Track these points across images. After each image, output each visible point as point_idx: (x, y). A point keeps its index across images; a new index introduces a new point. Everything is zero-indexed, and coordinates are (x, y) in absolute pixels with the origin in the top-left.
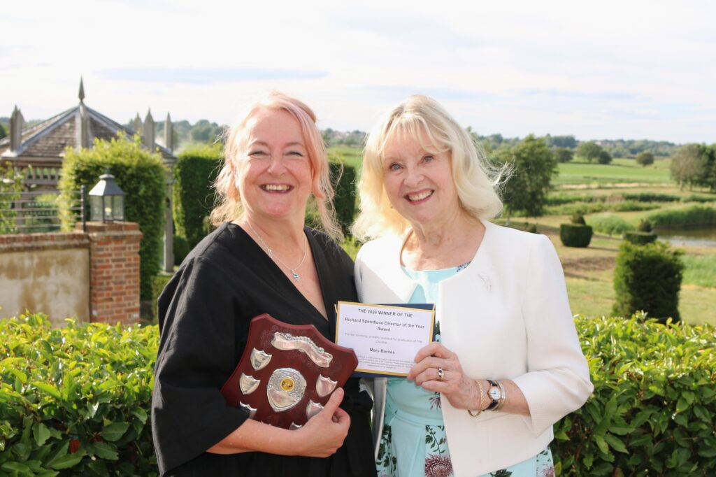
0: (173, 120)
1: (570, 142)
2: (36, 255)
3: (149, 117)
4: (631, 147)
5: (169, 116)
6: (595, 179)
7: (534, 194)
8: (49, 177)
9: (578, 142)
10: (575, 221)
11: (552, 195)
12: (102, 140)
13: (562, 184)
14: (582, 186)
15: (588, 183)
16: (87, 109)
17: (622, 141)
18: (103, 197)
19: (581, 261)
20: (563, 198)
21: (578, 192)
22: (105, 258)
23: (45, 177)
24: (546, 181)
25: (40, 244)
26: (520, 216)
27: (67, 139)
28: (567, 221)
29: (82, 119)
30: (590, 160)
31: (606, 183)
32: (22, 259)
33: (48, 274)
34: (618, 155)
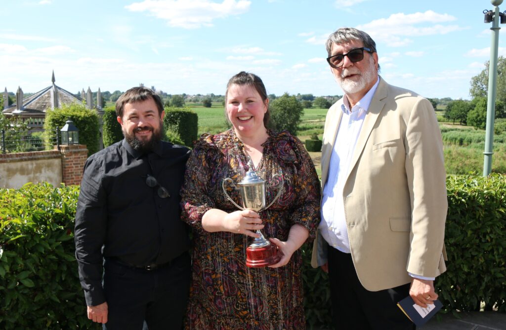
1: (311, 97)
2: (34, 162)
3: (89, 91)
5: (99, 89)
7: (291, 125)
8: (38, 123)
9: (315, 97)
10: (312, 138)
11: (301, 126)
13: (306, 120)
14: (316, 120)
15: (320, 119)
16: (57, 87)
18: (68, 132)
19: (316, 159)
20: (307, 127)
21: (315, 123)
22: (70, 163)
23: (36, 123)
24: (297, 119)
25: (36, 157)
27: (46, 103)
28: (309, 138)
29: (54, 92)
30: (321, 106)
32: (27, 165)
33: (41, 172)
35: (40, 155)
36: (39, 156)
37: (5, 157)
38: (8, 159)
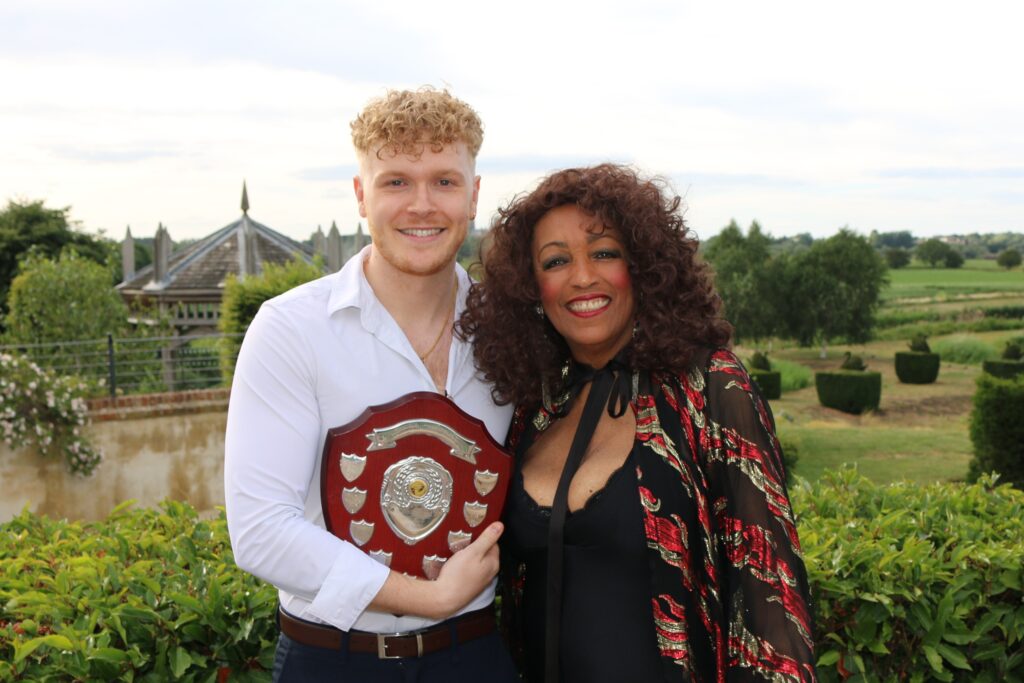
1: (905, 239)
2: (188, 420)
3: (334, 230)
4: (990, 242)
5: (359, 228)
6: (941, 288)
7: (857, 313)
8: (205, 315)
9: (916, 239)
10: (914, 348)
11: (882, 314)
12: (273, 264)
13: (896, 298)
14: (923, 300)
15: (931, 295)
16: (253, 224)
17: (976, 236)
19: (925, 402)
20: (899, 316)
21: (918, 308)
23: (201, 315)
24: (872, 295)
25: (194, 404)
26: (839, 344)
27: (227, 264)
28: (904, 347)
29: (247, 237)
30: (933, 263)
31: (956, 294)
32: (170, 425)
33: (204, 444)
34: (971, 255)
35: (202, 399)
36: (201, 404)
37: (114, 407)
38: (123, 411)
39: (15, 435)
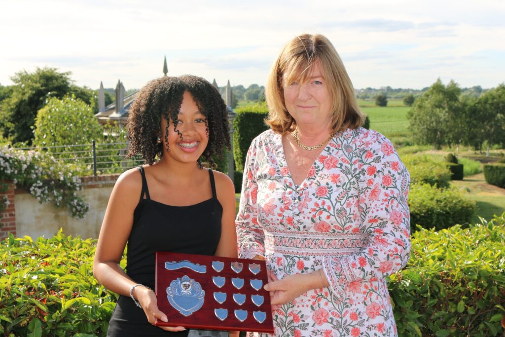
0: (232, 85)
5: (229, 83)
26: (497, 149)
37: (96, 181)
38: (100, 183)
39: (42, 195)
